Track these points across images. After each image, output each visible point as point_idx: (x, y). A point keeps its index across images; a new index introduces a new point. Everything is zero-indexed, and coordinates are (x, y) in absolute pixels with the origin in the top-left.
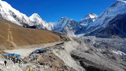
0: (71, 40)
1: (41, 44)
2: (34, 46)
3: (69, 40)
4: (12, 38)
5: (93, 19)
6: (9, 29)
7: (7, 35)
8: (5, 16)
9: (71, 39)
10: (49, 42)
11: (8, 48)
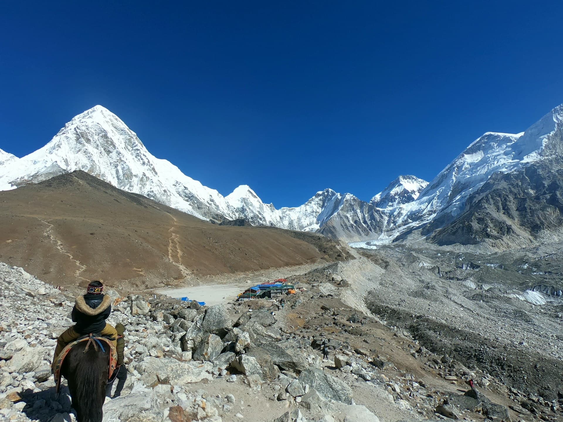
0: (353, 258)
1: (262, 271)
2: (242, 275)
3: (349, 257)
4: (180, 253)
5: (413, 192)
6: (172, 229)
7: (167, 245)
8: (164, 198)
9: (353, 253)
10: (287, 264)
11: (167, 285)
